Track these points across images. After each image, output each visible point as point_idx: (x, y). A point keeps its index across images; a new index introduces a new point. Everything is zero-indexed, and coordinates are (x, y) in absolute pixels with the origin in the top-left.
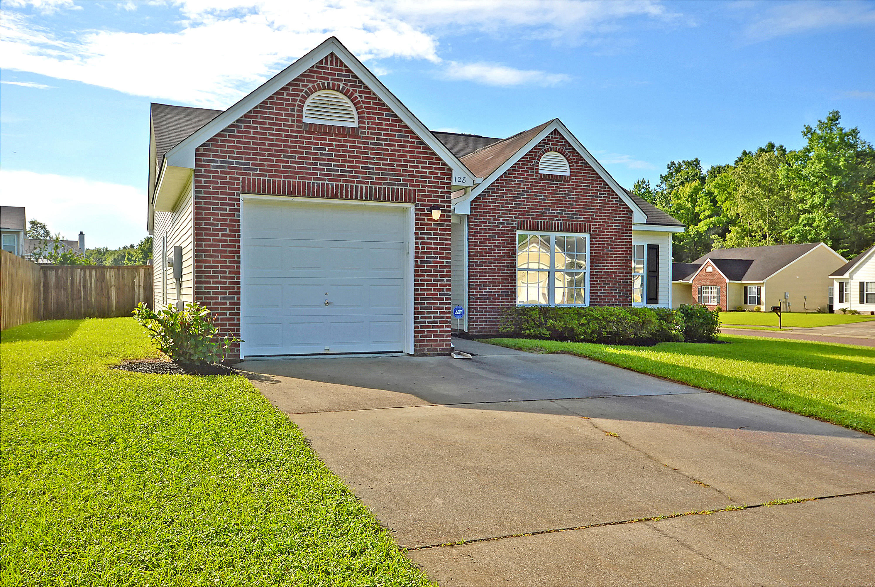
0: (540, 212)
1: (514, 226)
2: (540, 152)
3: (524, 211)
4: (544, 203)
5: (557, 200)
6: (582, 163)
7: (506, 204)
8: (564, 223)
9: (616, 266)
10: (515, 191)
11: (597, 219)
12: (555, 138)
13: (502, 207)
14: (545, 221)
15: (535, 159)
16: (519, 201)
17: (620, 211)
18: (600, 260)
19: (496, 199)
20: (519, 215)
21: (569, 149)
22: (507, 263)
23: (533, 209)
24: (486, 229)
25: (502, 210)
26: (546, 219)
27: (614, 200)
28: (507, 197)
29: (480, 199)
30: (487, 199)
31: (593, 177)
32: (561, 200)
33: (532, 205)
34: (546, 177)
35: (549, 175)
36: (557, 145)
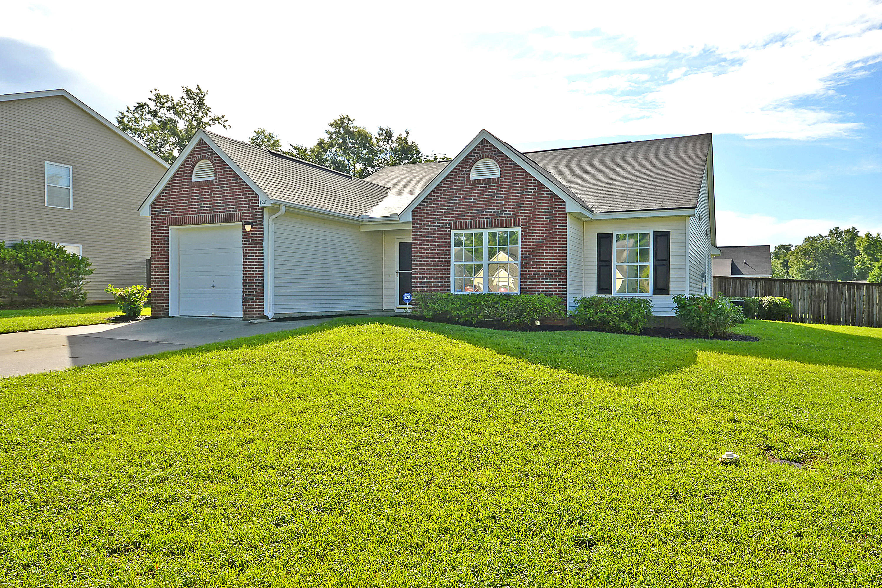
0: (471, 213)
1: (448, 226)
2: (471, 161)
3: (456, 214)
4: (474, 204)
5: (486, 201)
6: (510, 164)
7: (441, 209)
8: (492, 220)
9: (547, 256)
10: (448, 198)
11: (527, 213)
12: (484, 146)
13: (438, 212)
14: (475, 220)
15: (466, 168)
16: (451, 206)
17: (551, 203)
18: (530, 251)
19: (433, 207)
20: (452, 217)
21: (498, 153)
22: (441, 258)
23: (464, 211)
24: (424, 232)
25: (437, 215)
26: (476, 218)
27: (545, 193)
28: (442, 204)
29: (420, 208)
30: (426, 207)
31: (523, 175)
32: (491, 200)
33: (463, 208)
34: (475, 182)
35: (477, 180)
36: (487, 152)
